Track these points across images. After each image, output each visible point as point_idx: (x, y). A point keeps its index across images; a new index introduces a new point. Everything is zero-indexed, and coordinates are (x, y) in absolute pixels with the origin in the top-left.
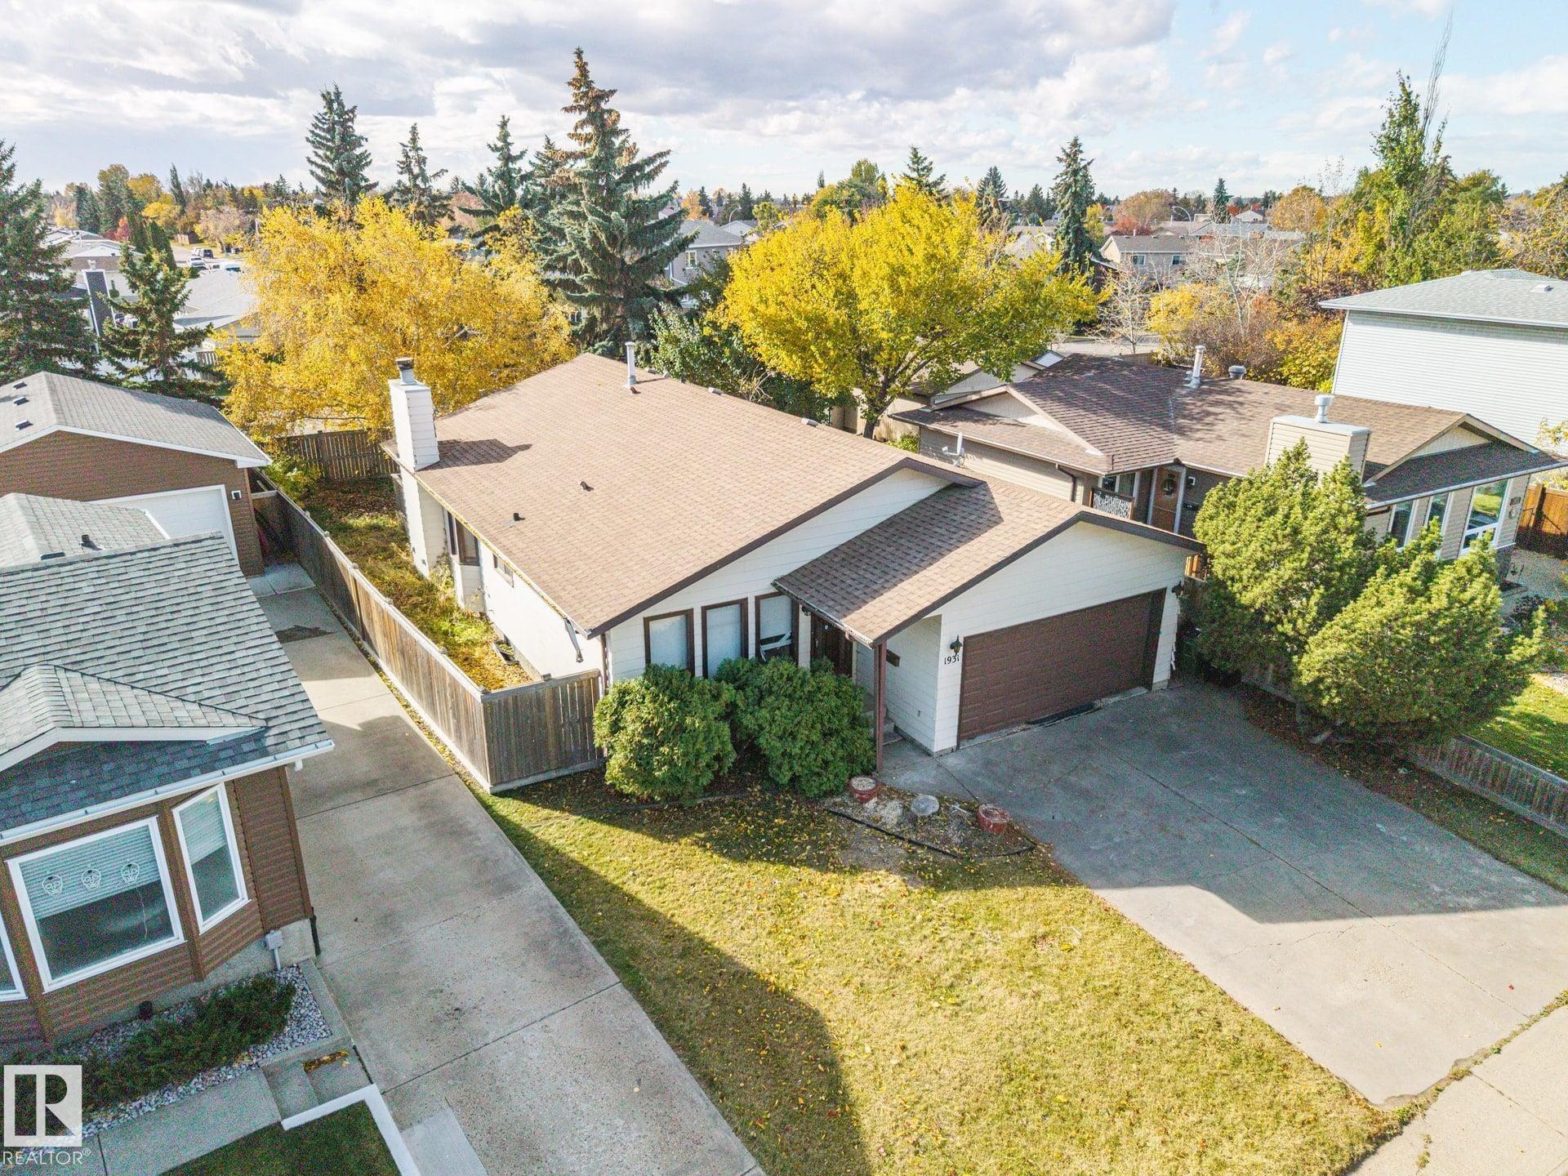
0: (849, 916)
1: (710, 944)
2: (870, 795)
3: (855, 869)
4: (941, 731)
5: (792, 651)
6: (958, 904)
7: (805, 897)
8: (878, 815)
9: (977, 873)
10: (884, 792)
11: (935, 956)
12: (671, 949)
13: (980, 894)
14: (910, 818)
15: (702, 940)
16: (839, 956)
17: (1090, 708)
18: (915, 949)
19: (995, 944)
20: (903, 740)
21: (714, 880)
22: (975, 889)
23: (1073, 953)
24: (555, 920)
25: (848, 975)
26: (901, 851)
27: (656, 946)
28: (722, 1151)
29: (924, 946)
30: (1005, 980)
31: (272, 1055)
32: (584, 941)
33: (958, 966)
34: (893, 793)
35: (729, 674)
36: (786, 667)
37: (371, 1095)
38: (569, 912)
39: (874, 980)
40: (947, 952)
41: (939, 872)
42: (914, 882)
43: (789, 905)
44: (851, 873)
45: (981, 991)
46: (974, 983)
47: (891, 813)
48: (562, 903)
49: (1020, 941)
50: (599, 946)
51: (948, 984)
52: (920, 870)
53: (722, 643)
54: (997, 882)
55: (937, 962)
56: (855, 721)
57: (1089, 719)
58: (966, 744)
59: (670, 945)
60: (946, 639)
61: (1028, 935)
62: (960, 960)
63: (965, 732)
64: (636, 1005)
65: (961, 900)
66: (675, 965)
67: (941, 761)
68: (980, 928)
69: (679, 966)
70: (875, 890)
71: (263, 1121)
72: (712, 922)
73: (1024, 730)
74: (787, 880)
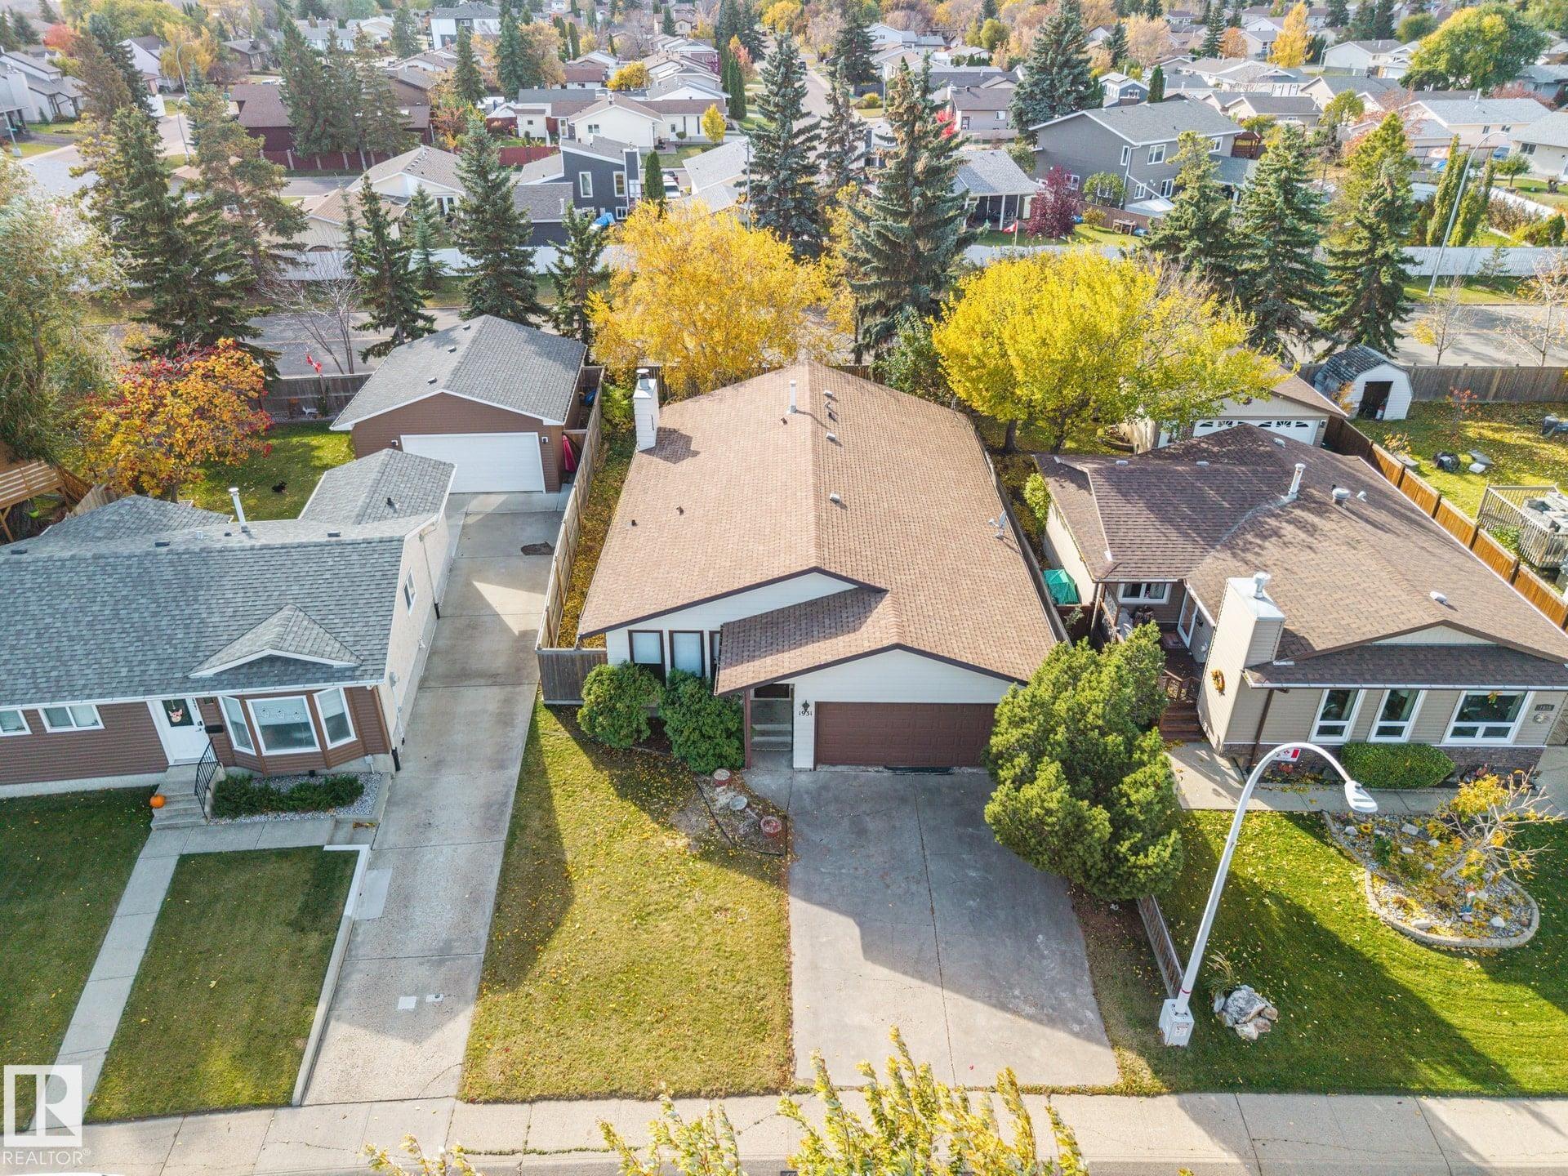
2: (721, 783)
3: (671, 827)
4: (799, 756)
6: (702, 870)
8: (717, 797)
9: (732, 857)
10: (735, 784)
11: (658, 894)
12: (542, 833)
13: (720, 870)
16: (613, 873)
17: (945, 770)
18: (652, 886)
19: (696, 901)
22: (721, 866)
23: (731, 925)
24: (507, 795)
25: (607, 884)
26: (707, 826)
28: (476, 940)
29: (658, 886)
30: (678, 923)
31: (342, 814)
32: (509, 811)
33: (664, 905)
37: (364, 850)
39: (616, 893)
40: (667, 894)
41: (713, 847)
42: (693, 847)
44: (666, 829)
45: (660, 923)
46: (662, 917)
49: (710, 906)
50: (513, 817)
51: (649, 911)
52: (704, 842)
54: (737, 867)
58: (818, 768)
59: (544, 831)
60: (799, 699)
62: (667, 902)
64: (501, 855)
65: (706, 869)
67: (797, 774)
68: (697, 889)
70: (669, 843)
71: (317, 843)
73: (878, 771)
74: (632, 818)
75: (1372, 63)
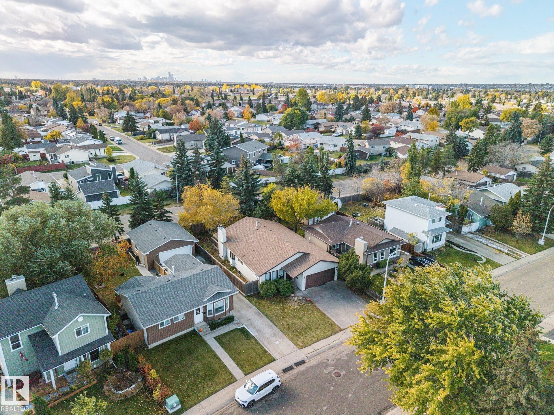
0: (290, 311)
2: (293, 296)
3: (291, 306)
4: (303, 288)
5: (283, 277)
7: (285, 309)
8: (294, 299)
9: (306, 306)
10: (295, 296)
14: (298, 299)
17: (324, 284)
20: (298, 289)
25: (290, 317)
26: (297, 303)
28: (278, 331)
30: (307, 317)
31: (234, 322)
34: (297, 296)
35: (275, 281)
36: (283, 280)
37: (245, 326)
38: (259, 310)
39: (293, 317)
47: (296, 299)
52: (299, 306)
53: (274, 276)
56: (292, 287)
57: (324, 286)
58: (306, 290)
60: (303, 276)
63: (306, 288)
64: (268, 319)
67: (303, 292)
70: (294, 308)
71: (235, 328)
73: (315, 287)
75: (269, 119)
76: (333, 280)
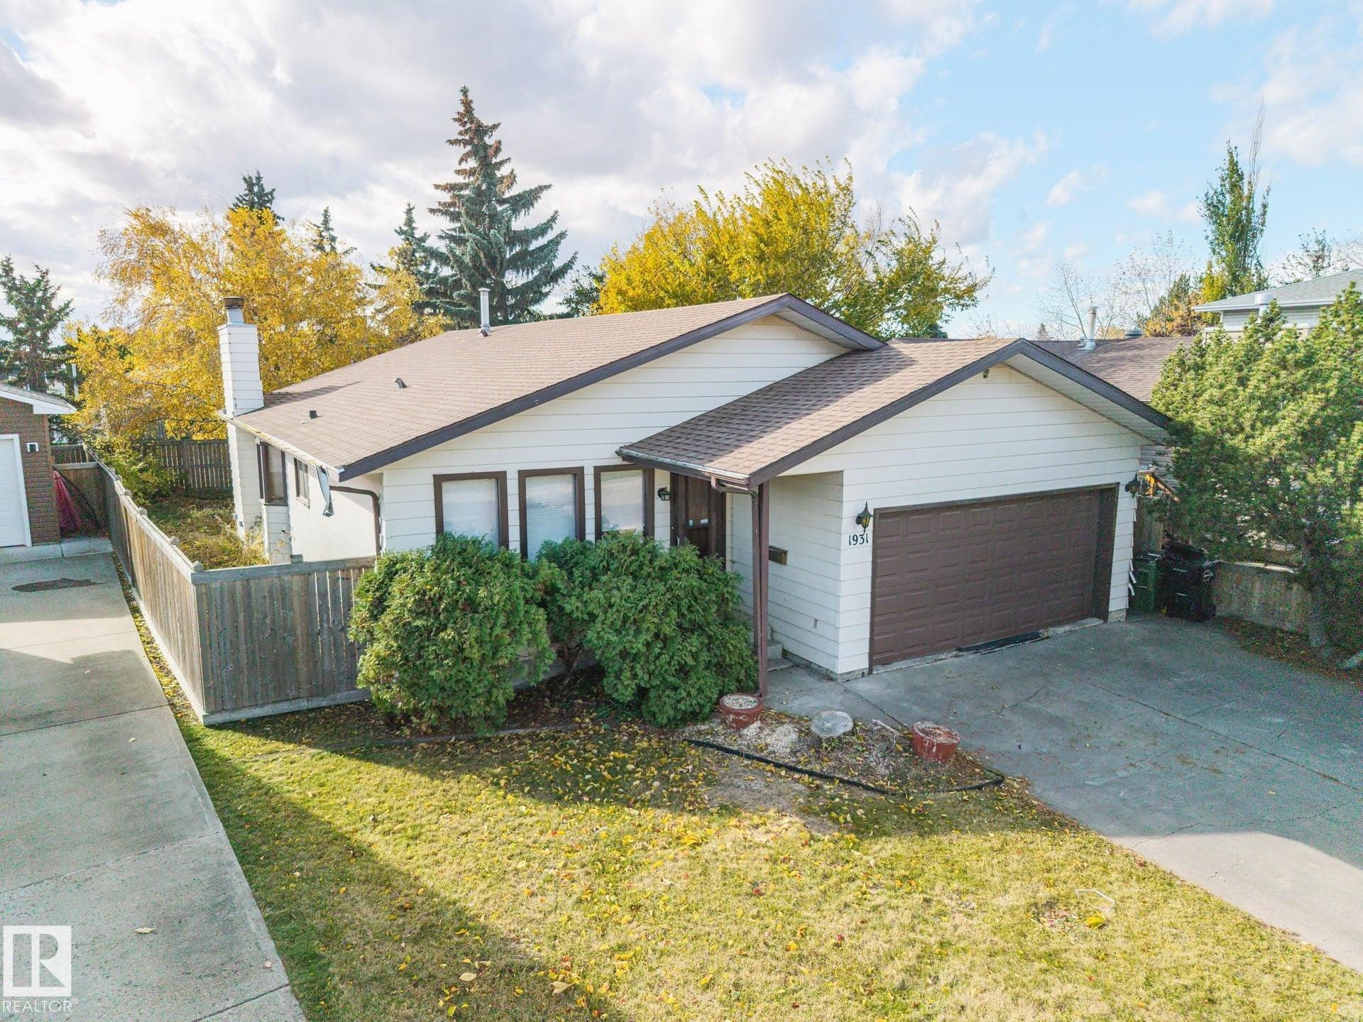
0: (715, 876)
1: (472, 919)
2: (750, 717)
3: (728, 809)
4: (846, 650)
6: (896, 855)
7: (645, 849)
8: (762, 743)
9: (919, 813)
11: (866, 936)
12: (402, 928)
13: (930, 842)
14: (811, 743)
15: (459, 912)
16: (696, 937)
17: (1035, 637)
18: (831, 924)
19: (969, 916)
20: (794, 664)
21: (501, 826)
22: (921, 835)
23: (1108, 929)
24: (218, 883)
25: (712, 969)
26: (798, 787)
27: (374, 922)
29: (846, 918)
30: (1000, 977)
32: (253, 915)
33: (911, 953)
34: (784, 719)
38: (245, 872)
39: (760, 977)
40: (888, 928)
41: (860, 812)
42: (823, 828)
43: (618, 861)
44: (721, 815)
45: (959, 997)
46: (943, 982)
47: (781, 740)
48: (242, 861)
49: (1012, 910)
51: (897, 984)
52: (829, 810)
54: (952, 824)
55: (872, 945)
57: (1036, 648)
58: (879, 670)
59: (401, 921)
60: (850, 509)
61: (1023, 902)
62: (912, 943)
63: (880, 655)
65: (900, 850)
66: (401, 955)
67: (848, 685)
68: (938, 889)
69: (407, 954)
70: (759, 837)
72: (483, 885)
73: (956, 656)
74: (618, 826)
76: (1101, 610)
